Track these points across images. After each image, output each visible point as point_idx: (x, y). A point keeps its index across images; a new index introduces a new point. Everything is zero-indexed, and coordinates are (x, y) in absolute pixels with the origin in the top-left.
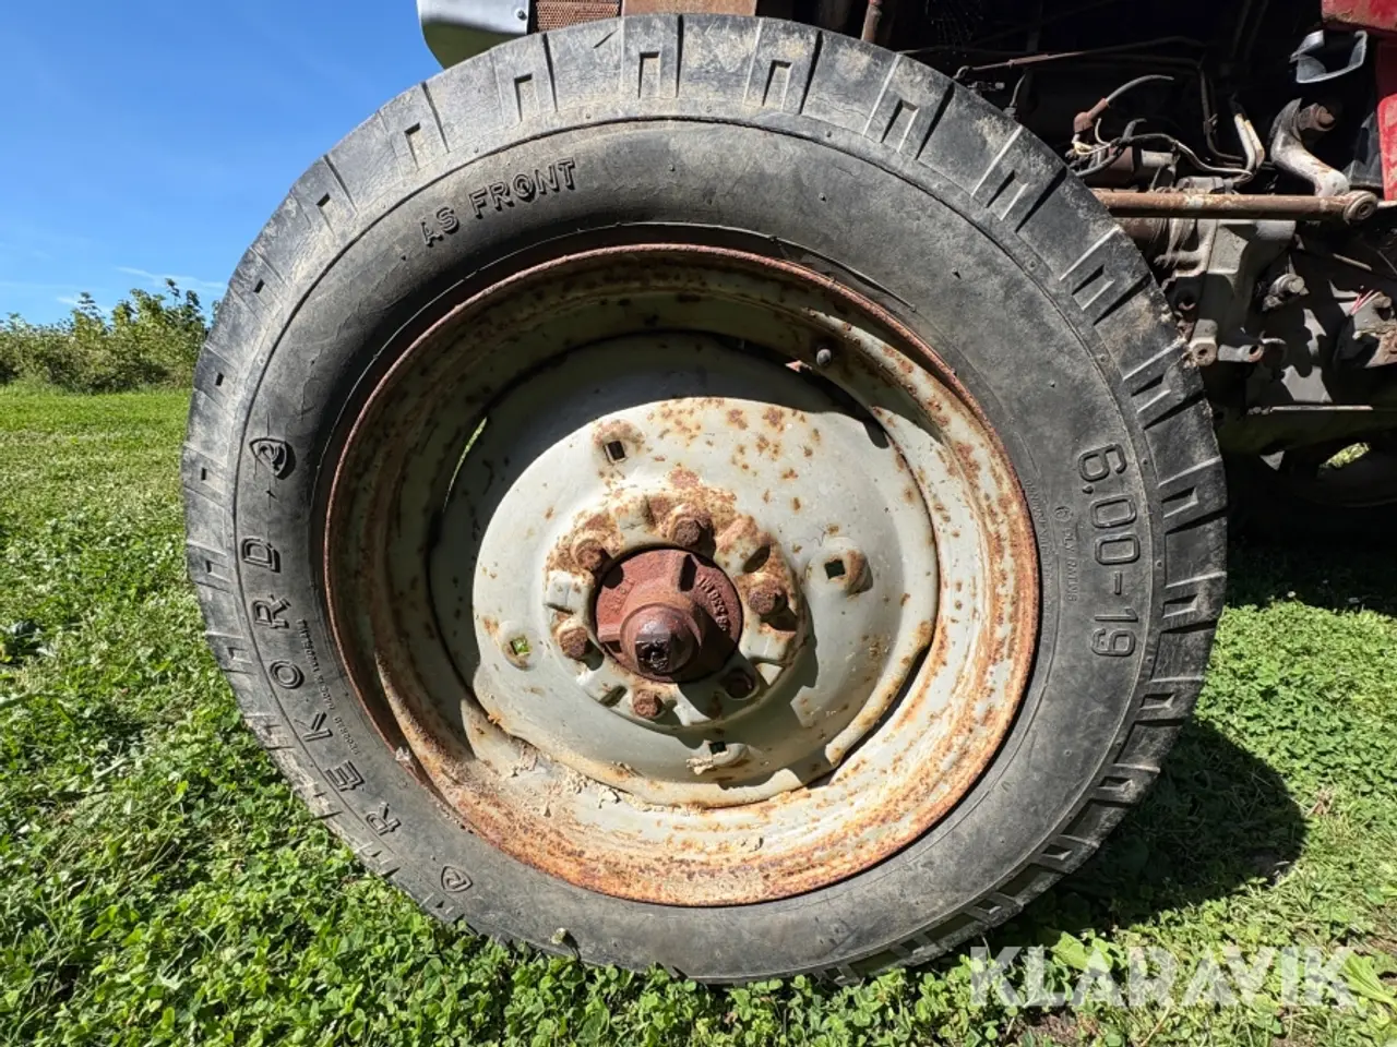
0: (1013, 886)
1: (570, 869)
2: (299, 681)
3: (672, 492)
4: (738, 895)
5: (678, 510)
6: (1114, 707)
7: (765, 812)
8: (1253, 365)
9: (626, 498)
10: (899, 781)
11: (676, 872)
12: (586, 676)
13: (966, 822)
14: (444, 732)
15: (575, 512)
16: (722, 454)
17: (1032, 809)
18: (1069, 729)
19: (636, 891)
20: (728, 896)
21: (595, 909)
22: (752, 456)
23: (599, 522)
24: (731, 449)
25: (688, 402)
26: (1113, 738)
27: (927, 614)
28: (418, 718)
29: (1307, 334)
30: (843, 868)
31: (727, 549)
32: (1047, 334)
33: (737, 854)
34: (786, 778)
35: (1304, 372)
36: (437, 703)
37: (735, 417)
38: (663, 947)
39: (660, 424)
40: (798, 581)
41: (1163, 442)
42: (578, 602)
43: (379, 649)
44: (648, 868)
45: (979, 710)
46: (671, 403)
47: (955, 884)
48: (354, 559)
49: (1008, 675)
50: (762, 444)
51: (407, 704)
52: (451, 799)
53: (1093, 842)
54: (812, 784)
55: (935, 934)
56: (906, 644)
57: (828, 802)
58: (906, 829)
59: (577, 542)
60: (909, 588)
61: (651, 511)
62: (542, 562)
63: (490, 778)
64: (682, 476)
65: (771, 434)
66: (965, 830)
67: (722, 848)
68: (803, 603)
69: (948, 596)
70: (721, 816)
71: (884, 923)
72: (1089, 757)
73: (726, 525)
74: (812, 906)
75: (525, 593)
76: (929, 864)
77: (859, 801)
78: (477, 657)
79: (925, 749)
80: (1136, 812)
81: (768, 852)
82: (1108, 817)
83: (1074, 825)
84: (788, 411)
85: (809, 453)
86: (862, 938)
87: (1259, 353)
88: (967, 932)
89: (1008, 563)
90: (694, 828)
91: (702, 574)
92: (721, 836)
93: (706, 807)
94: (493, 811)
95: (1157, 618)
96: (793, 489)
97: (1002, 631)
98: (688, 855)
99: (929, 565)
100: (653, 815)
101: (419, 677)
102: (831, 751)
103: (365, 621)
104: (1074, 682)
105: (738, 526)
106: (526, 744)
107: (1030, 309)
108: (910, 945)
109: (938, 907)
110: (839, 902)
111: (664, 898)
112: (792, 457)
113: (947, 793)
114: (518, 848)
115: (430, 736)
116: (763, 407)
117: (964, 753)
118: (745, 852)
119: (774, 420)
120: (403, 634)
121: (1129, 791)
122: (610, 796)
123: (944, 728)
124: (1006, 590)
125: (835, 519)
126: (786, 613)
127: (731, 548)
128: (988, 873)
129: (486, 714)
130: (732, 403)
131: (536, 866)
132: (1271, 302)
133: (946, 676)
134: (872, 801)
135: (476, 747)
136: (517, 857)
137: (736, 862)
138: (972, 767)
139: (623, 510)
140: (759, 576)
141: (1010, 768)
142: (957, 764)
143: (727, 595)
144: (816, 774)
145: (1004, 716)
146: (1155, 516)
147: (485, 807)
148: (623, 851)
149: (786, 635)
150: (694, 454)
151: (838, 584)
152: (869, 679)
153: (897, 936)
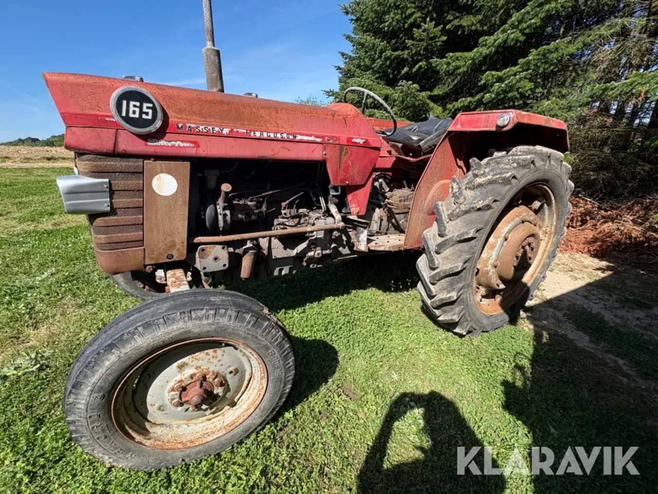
0: (272, 412)
1: (180, 446)
2: (106, 437)
3: (196, 371)
4: (220, 435)
5: (198, 375)
6: (281, 382)
7: (223, 416)
8: (331, 253)
9: (186, 375)
10: (249, 401)
11: (206, 436)
12: (180, 408)
13: (262, 406)
14: (142, 431)
15: (174, 380)
16: (205, 361)
17: (272, 400)
18: (275, 387)
19: (197, 444)
20: (218, 436)
21: (188, 451)
22: (212, 360)
23: (181, 381)
24: (207, 360)
25: (197, 354)
26: (282, 385)
27: (250, 372)
28: (136, 431)
29: (343, 240)
30: (241, 421)
31: (209, 378)
32: (259, 340)
33: (219, 426)
34: (227, 407)
35: (344, 248)
36: (139, 426)
37: (207, 354)
38: (205, 452)
39: (191, 360)
40: (224, 378)
41: (280, 347)
42: (178, 396)
43: (125, 422)
44: (199, 438)
45: (261, 387)
46: (193, 355)
47: (262, 416)
48: (117, 408)
49: (264, 381)
50: (213, 357)
51: (133, 430)
52: (148, 445)
53: (284, 399)
54: (233, 407)
55: (260, 425)
56: (247, 377)
57: (237, 409)
58: (252, 410)
59: (176, 386)
60: (246, 368)
61: (192, 377)
62: (167, 391)
63: (155, 435)
64: (197, 368)
65: (215, 355)
66: (262, 407)
67: (215, 427)
68: (226, 381)
69: (253, 369)
70: (214, 420)
71: (250, 428)
72: (279, 390)
73: (208, 374)
74: (236, 431)
75: (163, 397)
76: (256, 415)
77: (242, 407)
78: (148, 411)
79: (253, 395)
80: (290, 393)
81: (225, 424)
82: (285, 396)
83: (280, 399)
84: (217, 349)
85: (223, 355)
86: (246, 432)
87: (331, 251)
88: (266, 422)
89: (261, 366)
90: (208, 425)
91: (204, 384)
92: (214, 424)
93: (209, 420)
94: (159, 443)
95: (284, 368)
96: (220, 363)
97: (263, 375)
98: (207, 431)
99: (249, 364)
100: (198, 426)
101: (134, 422)
102: (236, 400)
103: (122, 418)
104: (274, 380)
105: (211, 374)
106: (163, 424)
107: (256, 338)
108: (256, 429)
109: (260, 421)
110: (241, 428)
111: (204, 442)
112: (220, 357)
113: (258, 402)
114: (167, 447)
115: (140, 433)
116: (212, 350)
117: (260, 394)
118: (220, 426)
119: (215, 352)
120: (128, 415)
121: (288, 391)
122: (186, 426)
123: (256, 390)
124: (262, 369)
125: (230, 364)
126: (223, 384)
127: (210, 378)
128: (267, 412)
129: (151, 422)
130: (206, 351)
131: (172, 449)
132: (333, 237)
133: (255, 382)
134: (245, 407)
135: (150, 430)
136: (167, 449)
137: (219, 428)
138: (261, 396)
139: (186, 378)
140: (216, 380)
141: (267, 395)
142: (259, 397)
143: (211, 385)
144: (233, 404)
145: (265, 388)
146: (281, 357)
147: (157, 443)
148: (192, 437)
149: (223, 387)
150: (200, 363)
151: (232, 375)
152: (241, 386)
153: (253, 429)
